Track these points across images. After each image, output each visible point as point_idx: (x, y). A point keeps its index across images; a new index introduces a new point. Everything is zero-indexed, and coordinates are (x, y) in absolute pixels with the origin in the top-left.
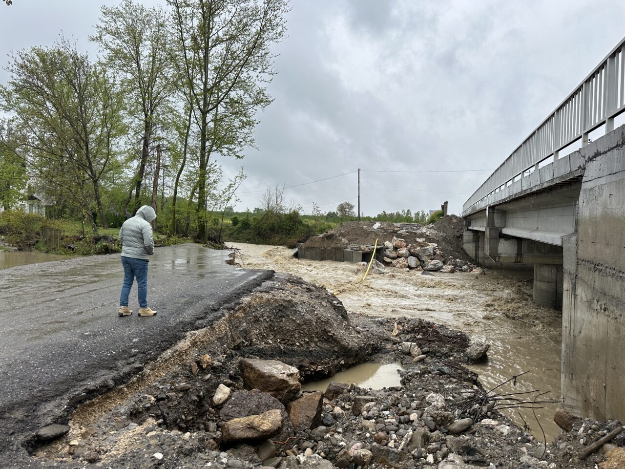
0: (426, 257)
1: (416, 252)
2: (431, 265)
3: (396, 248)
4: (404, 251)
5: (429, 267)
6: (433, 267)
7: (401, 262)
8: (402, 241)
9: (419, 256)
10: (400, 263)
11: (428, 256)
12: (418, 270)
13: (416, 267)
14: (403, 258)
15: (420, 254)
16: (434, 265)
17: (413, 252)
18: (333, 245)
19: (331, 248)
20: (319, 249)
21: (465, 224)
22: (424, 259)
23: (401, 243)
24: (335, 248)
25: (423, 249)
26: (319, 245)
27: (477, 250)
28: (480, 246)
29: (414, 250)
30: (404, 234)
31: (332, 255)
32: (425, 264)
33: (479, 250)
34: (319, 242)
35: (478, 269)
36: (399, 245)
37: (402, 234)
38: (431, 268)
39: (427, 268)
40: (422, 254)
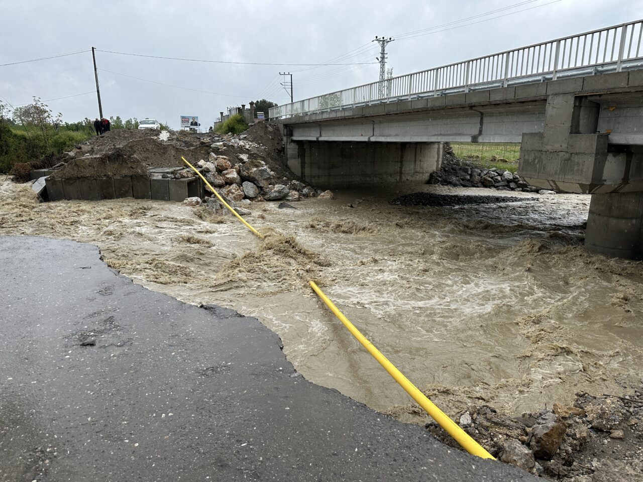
0: (264, 182)
1: (252, 175)
2: (275, 192)
3: (220, 170)
4: (233, 174)
5: (272, 196)
6: (277, 194)
7: (233, 191)
8: (225, 159)
9: (256, 180)
10: (233, 193)
11: (267, 179)
12: (259, 201)
13: (256, 197)
14: (234, 185)
15: (257, 178)
16: (279, 192)
17: (247, 175)
18: (125, 172)
19: (123, 177)
20: (96, 179)
21: (285, 134)
22: (261, 185)
23: (226, 163)
24: (131, 177)
25: (260, 170)
26: (95, 173)
27: (303, 167)
28: (306, 162)
29: (248, 173)
30: (221, 149)
31: (127, 189)
32: (264, 192)
33: (306, 167)
34: (94, 168)
35: (327, 193)
36: (222, 166)
37: (219, 149)
38: (276, 196)
39: (270, 196)
40: (259, 178)
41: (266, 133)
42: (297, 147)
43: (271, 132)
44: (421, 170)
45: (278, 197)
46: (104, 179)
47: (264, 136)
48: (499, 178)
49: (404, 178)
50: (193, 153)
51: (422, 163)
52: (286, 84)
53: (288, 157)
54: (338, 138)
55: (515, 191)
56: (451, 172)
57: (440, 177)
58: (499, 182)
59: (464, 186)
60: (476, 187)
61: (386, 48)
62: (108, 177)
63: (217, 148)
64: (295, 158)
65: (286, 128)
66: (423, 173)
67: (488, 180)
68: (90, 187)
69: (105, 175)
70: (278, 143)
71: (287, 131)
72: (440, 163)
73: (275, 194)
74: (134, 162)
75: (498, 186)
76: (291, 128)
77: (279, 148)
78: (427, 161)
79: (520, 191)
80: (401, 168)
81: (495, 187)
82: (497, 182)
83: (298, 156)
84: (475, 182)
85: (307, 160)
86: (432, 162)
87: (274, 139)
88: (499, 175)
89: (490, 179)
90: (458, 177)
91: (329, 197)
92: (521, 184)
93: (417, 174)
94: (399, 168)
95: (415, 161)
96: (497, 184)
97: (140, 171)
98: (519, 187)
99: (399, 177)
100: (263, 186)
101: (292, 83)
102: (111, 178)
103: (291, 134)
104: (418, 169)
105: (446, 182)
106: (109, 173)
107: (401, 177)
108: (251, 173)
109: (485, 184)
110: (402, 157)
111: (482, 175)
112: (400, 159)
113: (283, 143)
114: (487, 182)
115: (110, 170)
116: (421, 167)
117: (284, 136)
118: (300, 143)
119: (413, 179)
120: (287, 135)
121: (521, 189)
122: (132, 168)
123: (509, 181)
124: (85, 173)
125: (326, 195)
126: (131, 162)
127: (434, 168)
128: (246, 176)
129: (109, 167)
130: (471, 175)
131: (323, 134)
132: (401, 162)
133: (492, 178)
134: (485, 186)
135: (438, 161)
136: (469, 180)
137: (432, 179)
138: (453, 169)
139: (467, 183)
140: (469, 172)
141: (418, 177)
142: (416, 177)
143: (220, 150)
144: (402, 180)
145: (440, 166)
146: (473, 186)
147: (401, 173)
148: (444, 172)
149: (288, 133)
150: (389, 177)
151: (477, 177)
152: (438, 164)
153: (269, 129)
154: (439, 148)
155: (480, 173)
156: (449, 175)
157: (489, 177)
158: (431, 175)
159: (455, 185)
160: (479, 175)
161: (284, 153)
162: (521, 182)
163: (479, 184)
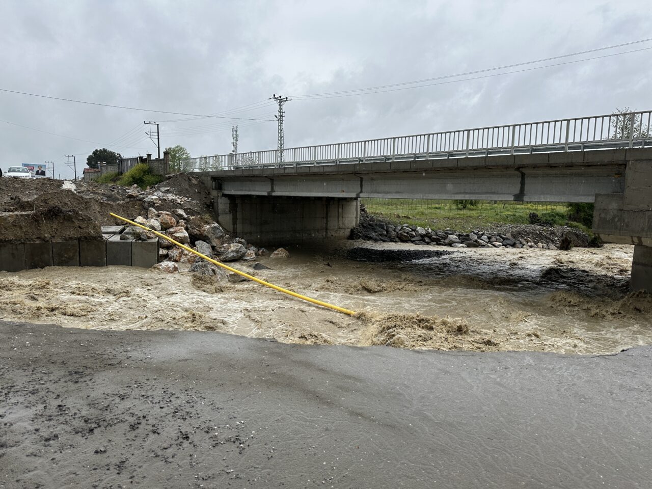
3: (166, 228)
4: (182, 233)
9: (209, 239)
17: (198, 233)
18: (70, 233)
19: (66, 240)
20: (24, 243)
21: (214, 187)
22: (214, 244)
23: (171, 219)
24: (79, 239)
25: (213, 228)
26: (23, 235)
27: (234, 223)
28: (238, 218)
29: (199, 231)
30: (157, 203)
31: (71, 255)
32: (218, 252)
33: (237, 223)
34: (21, 228)
35: (281, 251)
36: (168, 223)
37: (154, 204)
38: (234, 257)
39: (227, 257)
40: (211, 236)
41: (190, 186)
42: (228, 201)
43: (195, 185)
44: (343, 226)
45: (236, 257)
46: (37, 242)
47: (189, 189)
48: (414, 233)
49: (329, 234)
50: (125, 209)
51: (344, 219)
52: (152, 134)
53: (219, 212)
54: (302, 193)
55: (430, 245)
56: (369, 228)
57: (360, 233)
58: (414, 237)
59: (384, 241)
60: (395, 242)
61: (283, 107)
62: (44, 240)
63: (151, 202)
64: (226, 214)
65: (215, 181)
66: (345, 229)
67: (405, 235)
68: (13, 254)
69: (38, 238)
70: (205, 198)
71: (216, 184)
72: (358, 219)
73: (232, 254)
74: (83, 220)
75: (414, 241)
76: (220, 181)
77: (208, 202)
78: (348, 217)
79: (434, 245)
80: (327, 224)
81: (412, 242)
82: (413, 237)
83: (230, 211)
84: (393, 237)
85: (239, 215)
86: (351, 219)
87: (200, 193)
88: (413, 230)
89: (406, 234)
90: (377, 232)
91: (284, 255)
92: (433, 238)
93: (341, 230)
94: (325, 224)
95: (338, 217)
96: (413, 239)
97: (92, 232)
98: (433, 241)
99: (325, 233)
100: (215, 245)
101: (158, 133)
102: (48, 241)
103: (219, 188)
104: (341, 226)
105: (368, 238)
106: (46, 235)
107: (327, 232)
108: (204, 231)
109: (403, 239)
110: (327, 214)
111: (397, 230)
112: (325, 215)
113: (212, 197)
114: (404, 237)
115: (47, 230)
116: (343, 223)
117: (213, 189)
118: (232, 198)
119: (337, 235)
120: (216, 189)
121: (435, 243)
122: (80, 227)
123: (423, 236)
124: (7, 236)
125: (281, 253)
126: (79, 220)
127: (354, 224)
128: (196, 234)
129: (45, 227)
130: (387, 231)
131: (276, 188)
132: (327, 218)
133: (407, 233)
134: (403, 241)
135: (356, 217)
136: (386, 236)
137: (353, 235)
138: (370, 225)
139: (386, 239)
140: (385, 228)
141: (341, 233)
142: (339, 233)
143: (156, 205)
144: (328, 236)
145: (358, 223)
146: (392, 241)
147: (327, 229)
148: (363, 228)
149: (217, 187)
150: (317, 233)
151: (393, 232)
152: (356, 221)
153: (193, 182)
154: (357, 205)
155: (395, 229)
156: (367, 231)
157: (404, 232)
158: (352, 231)
159: (376, 240)
160: (395, 231)
161: (213, 208)
162: (434, 237)
163: (397, 239)
